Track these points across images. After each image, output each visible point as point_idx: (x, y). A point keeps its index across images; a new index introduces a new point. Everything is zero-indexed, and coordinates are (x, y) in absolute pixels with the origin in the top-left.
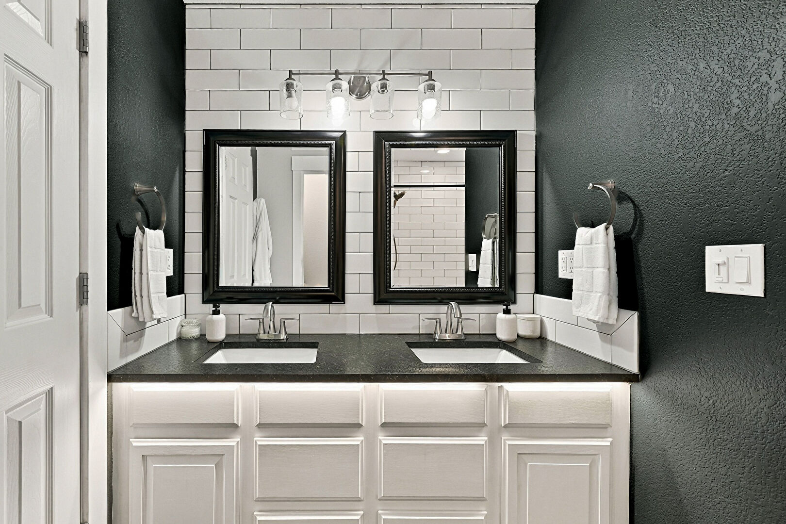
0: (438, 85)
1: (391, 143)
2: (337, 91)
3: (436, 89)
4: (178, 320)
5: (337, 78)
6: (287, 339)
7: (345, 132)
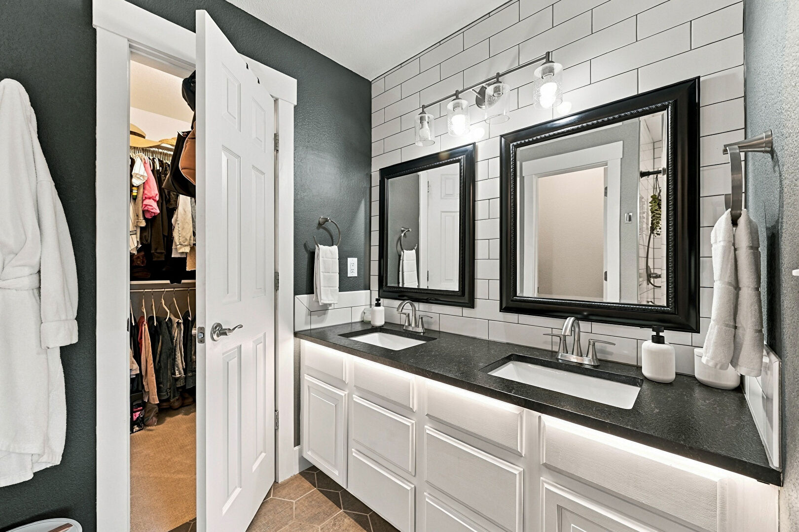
0: (557, 67)
1: (515, 143)
2: (458, 110)
3: (556, 71)
4: (362, 309)
5: (457, 98)
6: (424, 333)
7: (474, 144)
